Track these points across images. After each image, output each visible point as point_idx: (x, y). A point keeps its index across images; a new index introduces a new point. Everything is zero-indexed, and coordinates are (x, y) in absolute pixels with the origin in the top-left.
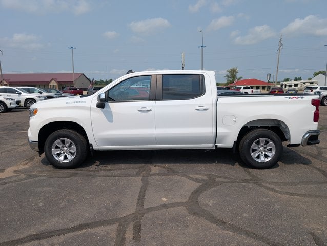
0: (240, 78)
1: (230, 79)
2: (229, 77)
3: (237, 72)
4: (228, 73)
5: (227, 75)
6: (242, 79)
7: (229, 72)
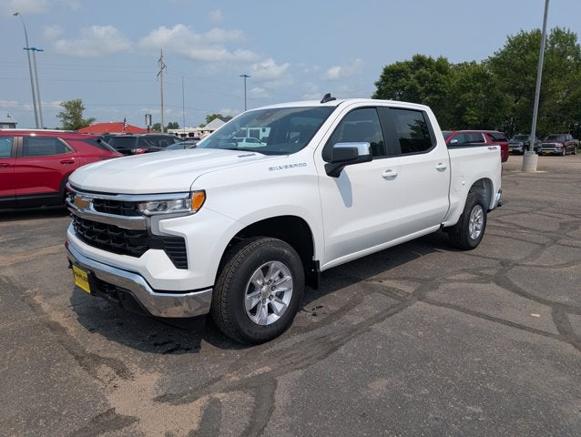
0: (91, 120)
1: (69, 121)
2: (66, 117)
3: (83, 109)
4: (64, 108)
5: (62, 113)
6: (94, 123)
7: (66, 106)
